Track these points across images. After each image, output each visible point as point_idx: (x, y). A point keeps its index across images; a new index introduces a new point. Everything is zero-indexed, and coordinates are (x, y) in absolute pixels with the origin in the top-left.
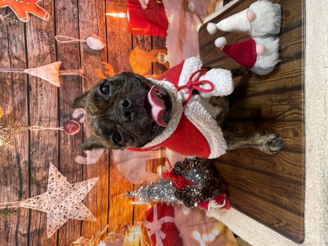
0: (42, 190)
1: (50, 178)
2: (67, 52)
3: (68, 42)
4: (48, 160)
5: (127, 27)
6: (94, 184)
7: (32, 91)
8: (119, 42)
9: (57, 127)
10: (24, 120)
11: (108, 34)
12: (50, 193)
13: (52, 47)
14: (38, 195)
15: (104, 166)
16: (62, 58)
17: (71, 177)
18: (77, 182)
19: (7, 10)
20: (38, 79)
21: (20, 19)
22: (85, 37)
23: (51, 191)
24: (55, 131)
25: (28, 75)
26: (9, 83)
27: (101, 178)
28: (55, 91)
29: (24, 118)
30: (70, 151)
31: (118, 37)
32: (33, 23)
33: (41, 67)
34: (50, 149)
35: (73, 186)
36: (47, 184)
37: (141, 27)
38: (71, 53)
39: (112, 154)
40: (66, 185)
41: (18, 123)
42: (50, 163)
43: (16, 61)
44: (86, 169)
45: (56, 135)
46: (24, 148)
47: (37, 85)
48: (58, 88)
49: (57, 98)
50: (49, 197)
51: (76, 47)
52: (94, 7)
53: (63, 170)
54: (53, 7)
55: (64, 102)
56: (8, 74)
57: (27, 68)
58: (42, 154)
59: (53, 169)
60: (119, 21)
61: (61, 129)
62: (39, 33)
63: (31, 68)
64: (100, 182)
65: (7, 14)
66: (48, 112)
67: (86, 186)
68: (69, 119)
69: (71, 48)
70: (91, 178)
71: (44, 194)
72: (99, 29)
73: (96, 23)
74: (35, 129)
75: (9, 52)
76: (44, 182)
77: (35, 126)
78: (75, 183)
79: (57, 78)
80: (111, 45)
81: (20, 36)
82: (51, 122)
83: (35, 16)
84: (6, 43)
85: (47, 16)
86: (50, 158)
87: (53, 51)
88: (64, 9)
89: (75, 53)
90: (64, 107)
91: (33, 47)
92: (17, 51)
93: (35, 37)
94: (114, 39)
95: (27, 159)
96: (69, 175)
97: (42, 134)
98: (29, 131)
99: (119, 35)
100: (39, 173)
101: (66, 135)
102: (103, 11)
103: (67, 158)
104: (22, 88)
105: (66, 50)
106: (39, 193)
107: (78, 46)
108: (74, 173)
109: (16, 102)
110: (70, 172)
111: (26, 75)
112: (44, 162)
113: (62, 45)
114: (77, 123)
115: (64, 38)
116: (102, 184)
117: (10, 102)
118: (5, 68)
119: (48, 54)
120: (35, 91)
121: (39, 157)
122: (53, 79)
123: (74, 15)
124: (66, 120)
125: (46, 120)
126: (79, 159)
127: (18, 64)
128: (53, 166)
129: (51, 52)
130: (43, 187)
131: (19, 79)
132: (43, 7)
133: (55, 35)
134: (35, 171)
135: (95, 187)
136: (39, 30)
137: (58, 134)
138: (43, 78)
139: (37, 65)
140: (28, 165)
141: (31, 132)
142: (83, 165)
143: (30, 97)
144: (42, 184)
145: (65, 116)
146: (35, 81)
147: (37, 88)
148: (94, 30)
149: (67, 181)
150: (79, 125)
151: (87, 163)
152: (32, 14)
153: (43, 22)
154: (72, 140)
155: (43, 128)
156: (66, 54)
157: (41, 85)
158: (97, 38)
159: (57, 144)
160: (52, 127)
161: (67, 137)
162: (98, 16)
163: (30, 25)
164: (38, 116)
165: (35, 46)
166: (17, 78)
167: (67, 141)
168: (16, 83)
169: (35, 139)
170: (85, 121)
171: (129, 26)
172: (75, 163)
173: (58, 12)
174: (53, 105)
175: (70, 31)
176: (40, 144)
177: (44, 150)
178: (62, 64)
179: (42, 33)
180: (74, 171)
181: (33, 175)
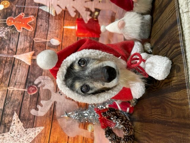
0: (7, 130)
1: (13, 122)
2: (39, 47)
3: (40, 41)
4: (14, 110)
5: (75, 34)
6: (40, 131)
7: (15, 67)
8: (69, 41)
9: (23, 89)
10: (6, 83)
11: (63, 37)
12: (11, 133)
13: (31, 44)
14: (3, 133)
15: (49, 118)
16: (35, 49)
17: (26, 124)
18: (29, 128)
19: (13, 27)
20: (20, 61)
21: (18, 31)
22: (50, 39)
23: (11, 132)
24: (22, 91)
25: (15, 58)
26: (4, 62)
27: (46, 128)
28: (27, 67)
29: (6, 82)
30: (28, 106)
31: (69, 38)
32: (24, 32)
33: (23, 54)
34: (17, 102)
35: (26, 130)
36: (10, 126)
37: (84, 33)
38: (40, 47)
39: (55, 111)
40: (21, 129)
41: (2, 85)
42: (15, 112)
43: (11, 51)
44: (37, 120)
45: (22, 94)
46: (2, 100)
47: (18, 64)
48: (30, 66)
49: (27, 72)
50: (10, 136)
51: (44, 44)
52: (58, 24)
53: (22, 118)
54: (36, 25)
55: (31, 74)
56: (5, 57)
57: (16, 54)
58: (12, 105)
59: (15, 116)
60: (71, 30)
61: (26, 90)
62: (25, 37)
63: (17, 54)
64: (44, 131)
65: (12, 28)
66: (21, 79)
67: (35, 132)
68: (32, 84)
69: (41, 44)
70: (39, 127)
71: (7, 133)
72: (59, 34)
73: (57, 32)
74: (11, 89)
75: (8, 47)
76: (9, 124)
77: (11, 87)
78: (27, 128)
79: (30, 60)
80: (64, 43)
81: (16, 39)
82: (21, 86)
83: (26, 29)
84: (8, 42)
85: (32, 29)
86: (16, 109)
87: (31, 46)
88: (41, 25)
89: (43, 47)
90: (31, 77)
91: (21, 44)
92: (12, 46)
93: (23, 39)
94: (67, 39)
95: (2, 108)
96: (25, 122)
97: (14, 92)
98: (8, 90)
99: (70, 37)
100: (7, 118)
101: (28, 95)
102: (62, 26)
103: (26, 110)
104: (10, 65)
105: (38, 45)
106: (4, 132)
107: (45, 43)
108: (28, 121)
109: (5, 73)
110: (26, 120)
111: (13, 59)
112: (11, 111)
113: (36, 43)
114: (36, 87)
115: (38, 39)
116: (45, 132)
117: (2, 73)
118: (4, 54)
119: (28, 48)
120: (16, 67)
121: (9, 108)
122: (28, 61)
123: (46, 29)
124: (30, 85)
125: (18, 84)
126: (33, 112)
127: (11, 52)
128: (16, 114)
129: (30, 47)
130: (8, 128)
131: (10, 61)
132: (31, 25)
133: (34, 38)
134: (5, 116)
135: (41, 134)
136: (26, 36)
137: (23, 94)
138: (23, 60)
139: (21, 53)
140: (2, 112)
141: (8, 91)
142: (35, 116)
143: (13, 70)
144: (7, 126)
145: (30, 82)
146: (18, 62)
147: (18, 65)
148: (56, 35)
149: (22, 126)
150: (37, 89)
151: (38, 115)
152: (24, 29)
153: (29, 32)
154: (31, 98)
155: (15, 89)
156: (38, 47)
157: (20, 64)
158: (57, 39)
159: (22, 100)
160: (21, 88)
161: (28, 96)
162: (59, 29)
163: (22, 33)
164: (15, 81)
165: (22, 43)
166: (9, 59)
167: (28, 98)
168: (8, 62)
169: (10, 95)
170: (41, 86)
171: (76, 33)
172: (30, 114)
173: (38, 27)
174: (25, 75)
175: (42, 36)
176: (12, 99)
177: (13, 103)
178: (35, 53)
179: (27, 37)
180: (29, 120)
181: (4, 119)
